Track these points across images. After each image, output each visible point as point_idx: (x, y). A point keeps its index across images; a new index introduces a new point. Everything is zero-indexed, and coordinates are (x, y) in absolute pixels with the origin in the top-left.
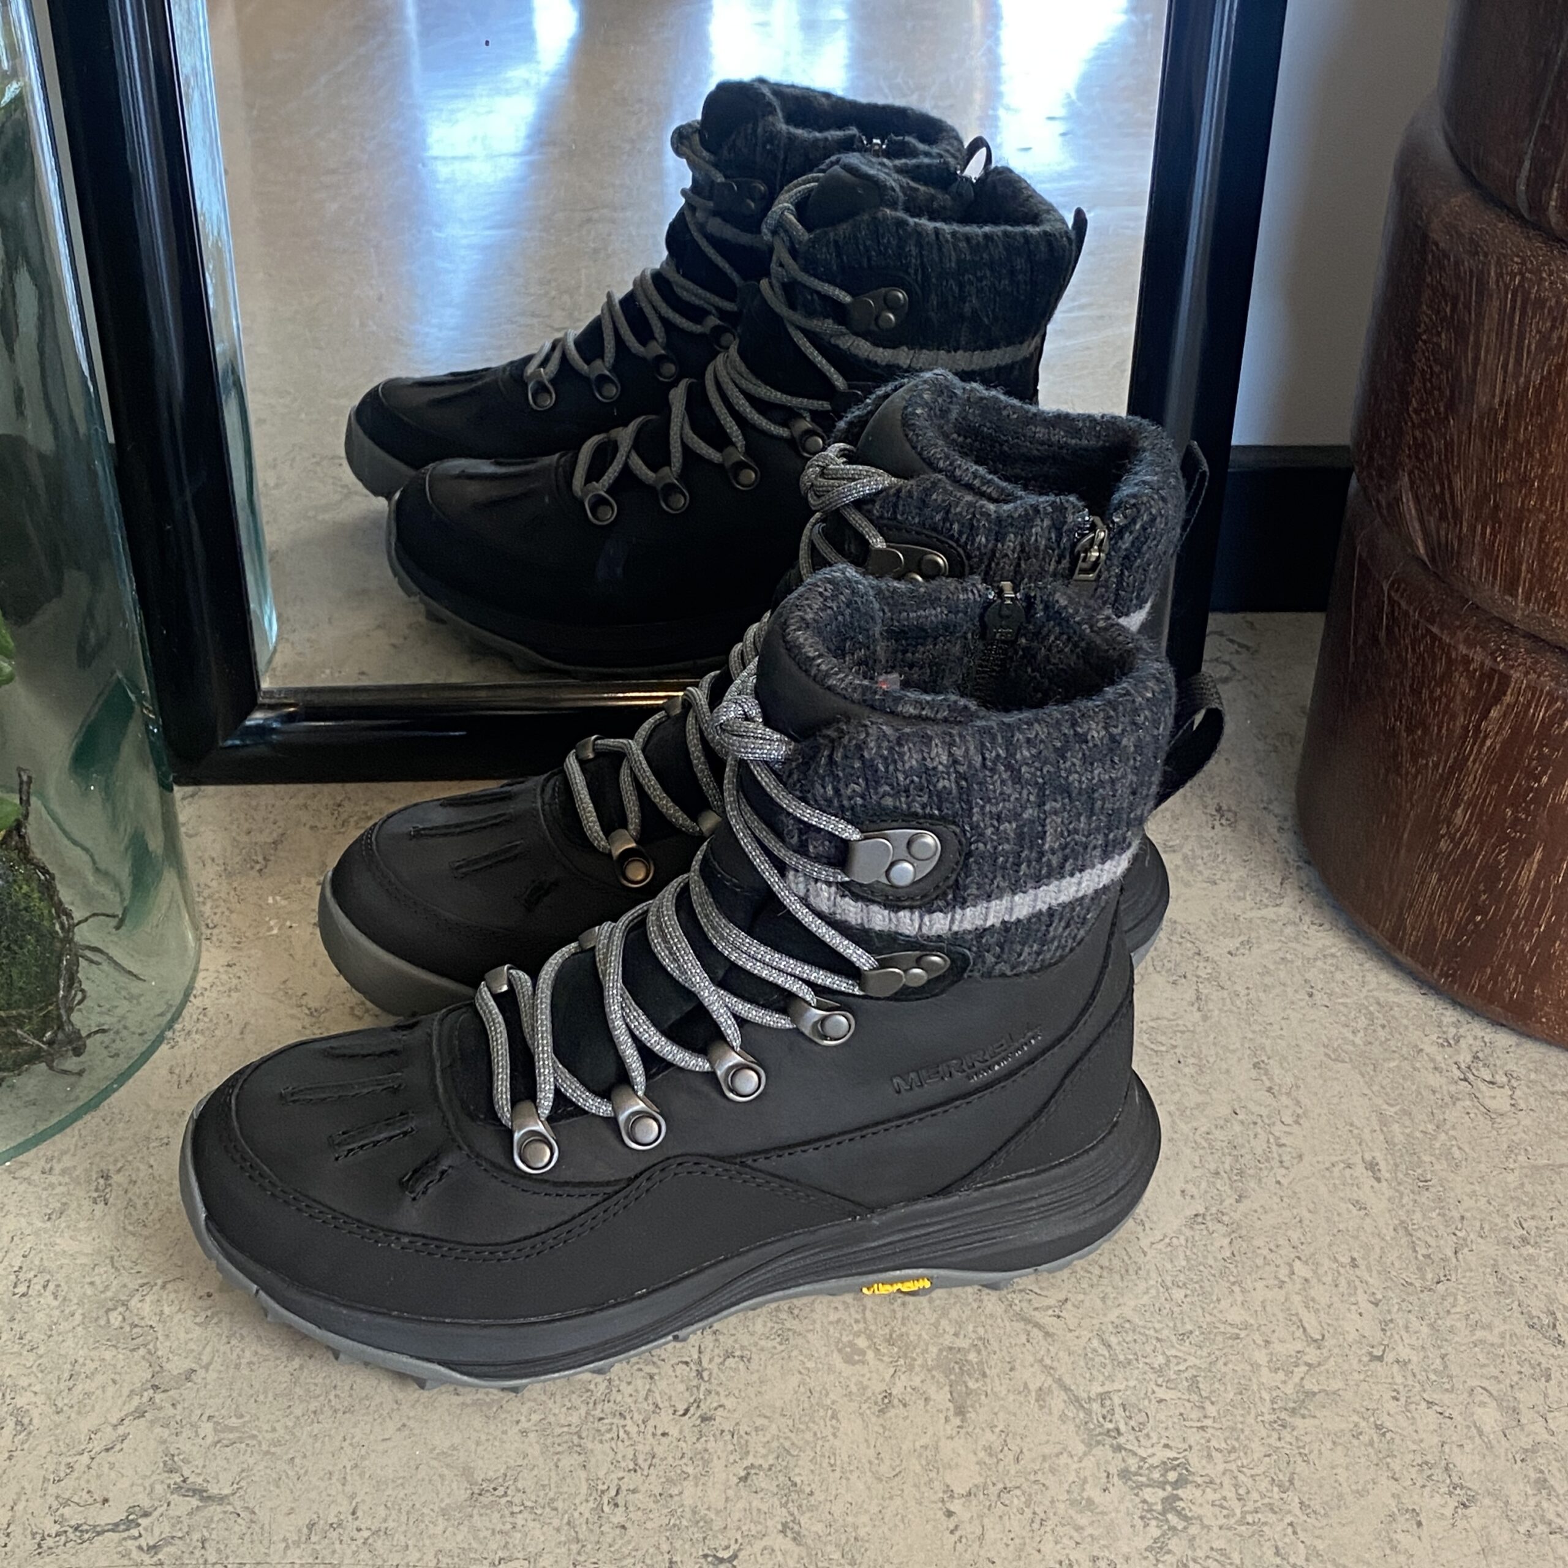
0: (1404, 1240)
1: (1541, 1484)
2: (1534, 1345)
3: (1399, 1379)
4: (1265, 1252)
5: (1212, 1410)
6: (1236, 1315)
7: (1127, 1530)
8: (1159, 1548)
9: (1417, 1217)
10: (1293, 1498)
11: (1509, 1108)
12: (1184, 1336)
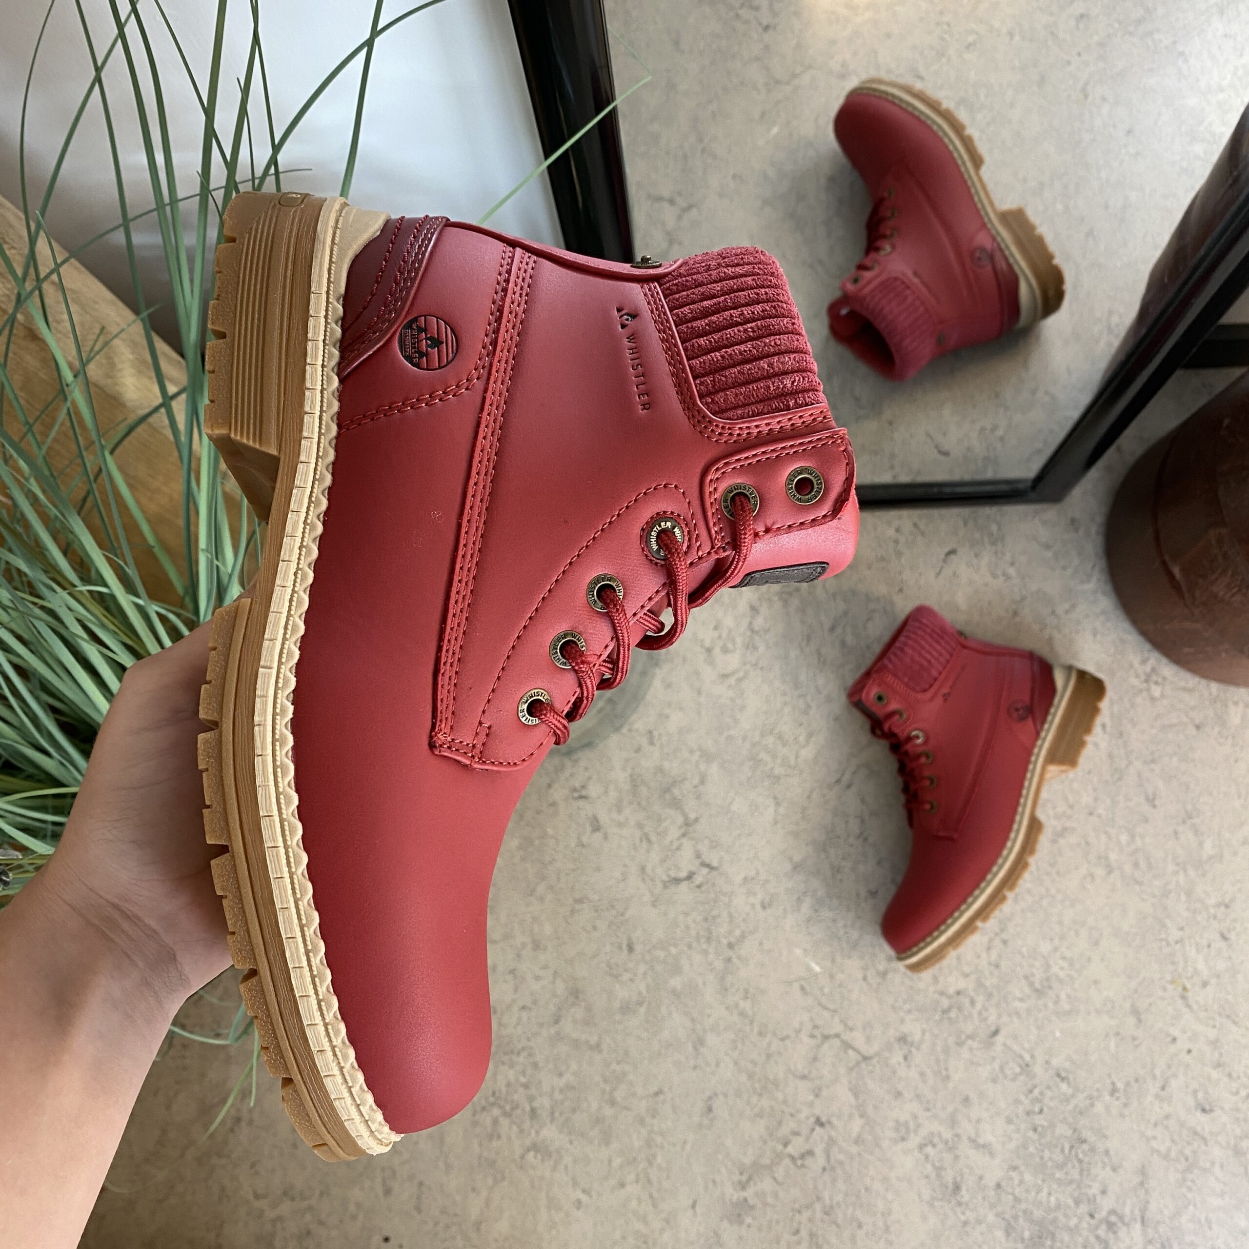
11: (1159, 696)
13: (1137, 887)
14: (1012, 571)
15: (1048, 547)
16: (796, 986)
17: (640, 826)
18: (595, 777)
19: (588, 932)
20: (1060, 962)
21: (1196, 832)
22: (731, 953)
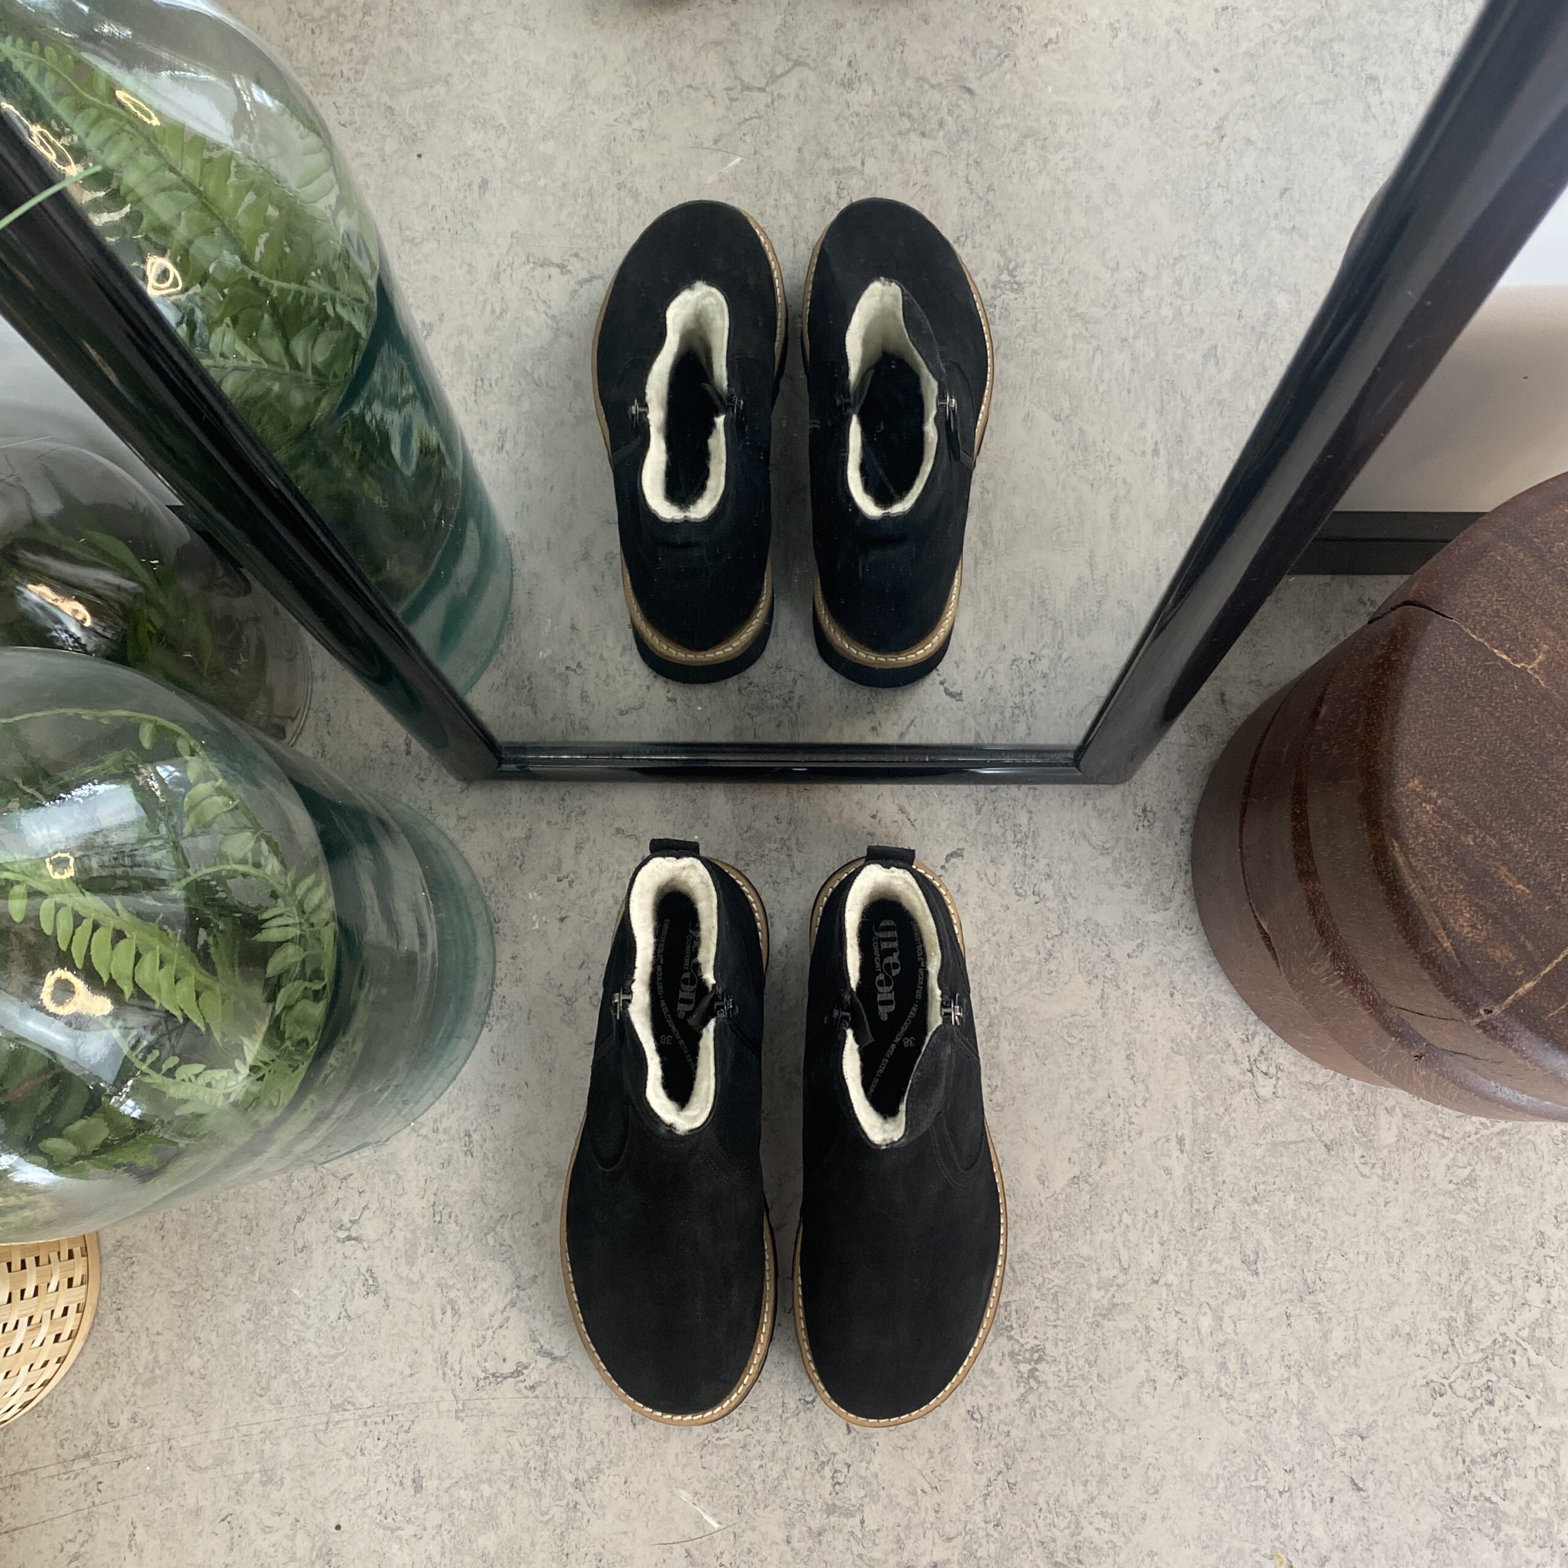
0: (1187, 1198)
1: (1223, 1366)
2: (1243, 1274)
3: (1164, 1296)
4: (1108, 1205)
5: (1062, 1315)
6: (1085, 1250)
7: (1008, 1387)
8: (1023, 1399)
9: (1199, 1180)
10: (1095, 1371)
11: (1270, 1095)
12: (1055, 1265)
13: (1223, 1401)
14: (1046, 888)
15: (1105, 851)
16: (679, 1550)
17: (441, 1285)
18: (374, 1206)
19: (353, 1458)
20: (1099, 1521)
21: (1320, 1317)
22: (578, 1497)
